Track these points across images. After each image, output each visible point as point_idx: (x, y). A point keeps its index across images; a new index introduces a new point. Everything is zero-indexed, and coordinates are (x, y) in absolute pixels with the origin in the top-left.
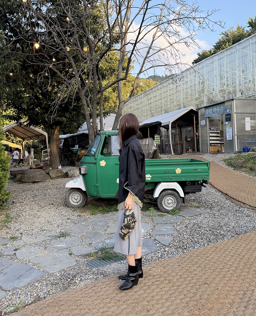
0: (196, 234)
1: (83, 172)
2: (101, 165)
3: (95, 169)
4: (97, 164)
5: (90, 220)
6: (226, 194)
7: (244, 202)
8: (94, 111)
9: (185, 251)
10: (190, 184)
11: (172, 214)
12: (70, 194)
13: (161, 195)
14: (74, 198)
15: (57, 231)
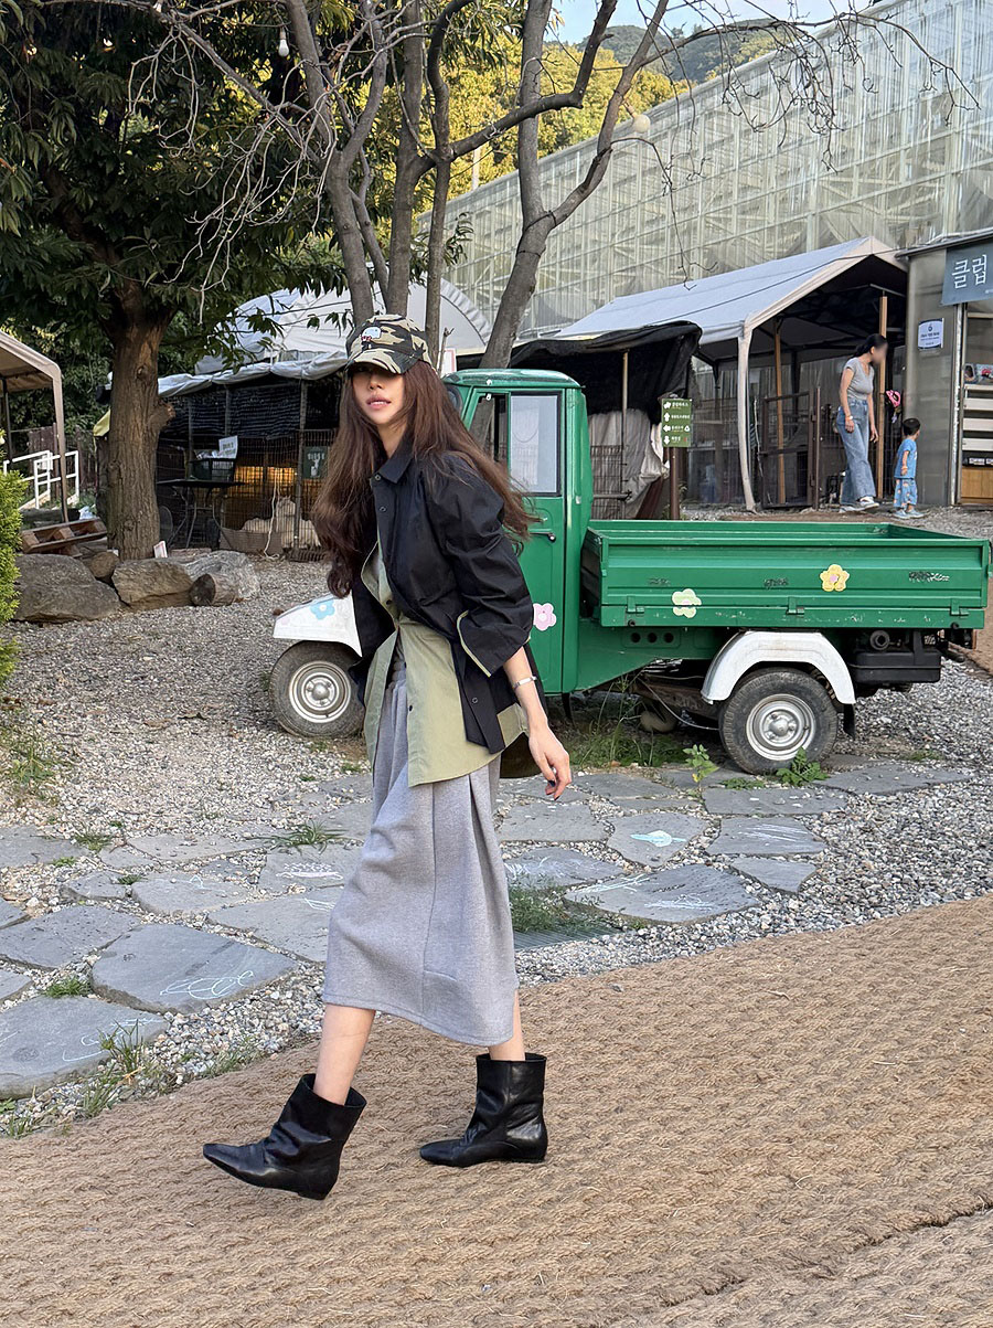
0: (916, 859)
9: (877, 915)
10: (885, 646)
11: (791, 783)
12: (292, 672)
13: (743, 689)
14: (313, 691)
15: (275, 821)
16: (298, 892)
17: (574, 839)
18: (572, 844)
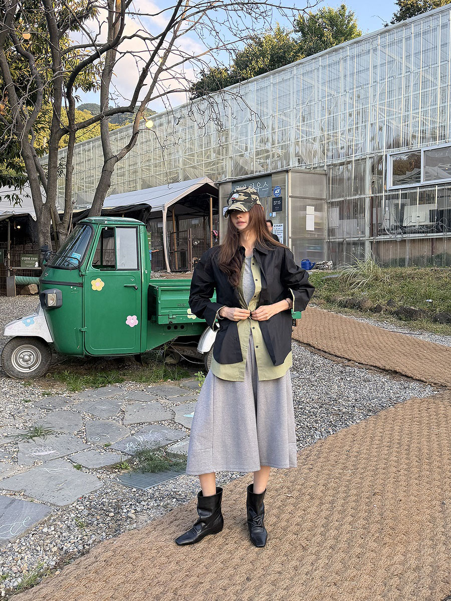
1: (51, 303)
2: (94, 288)
3: (81, 296)
5: (77, 402)
6: (309, 345)
7: (348, 357)
12: (13, 350)
14: (23, 358)
15: (17, 426)
16: (40, 464)
17: (160, 420)
18: (160, 423)
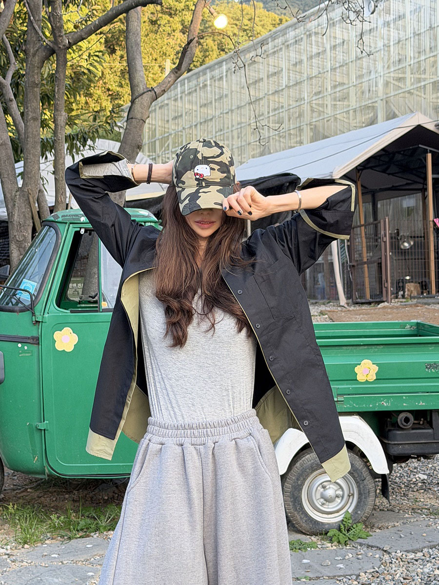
2: (59, 347)
3: (36, 360)
4: (44, 342)
5: (15, 567)
8: (30, 130)
10: (410, 425)
11: (339, 542)
13: (298, 464)
